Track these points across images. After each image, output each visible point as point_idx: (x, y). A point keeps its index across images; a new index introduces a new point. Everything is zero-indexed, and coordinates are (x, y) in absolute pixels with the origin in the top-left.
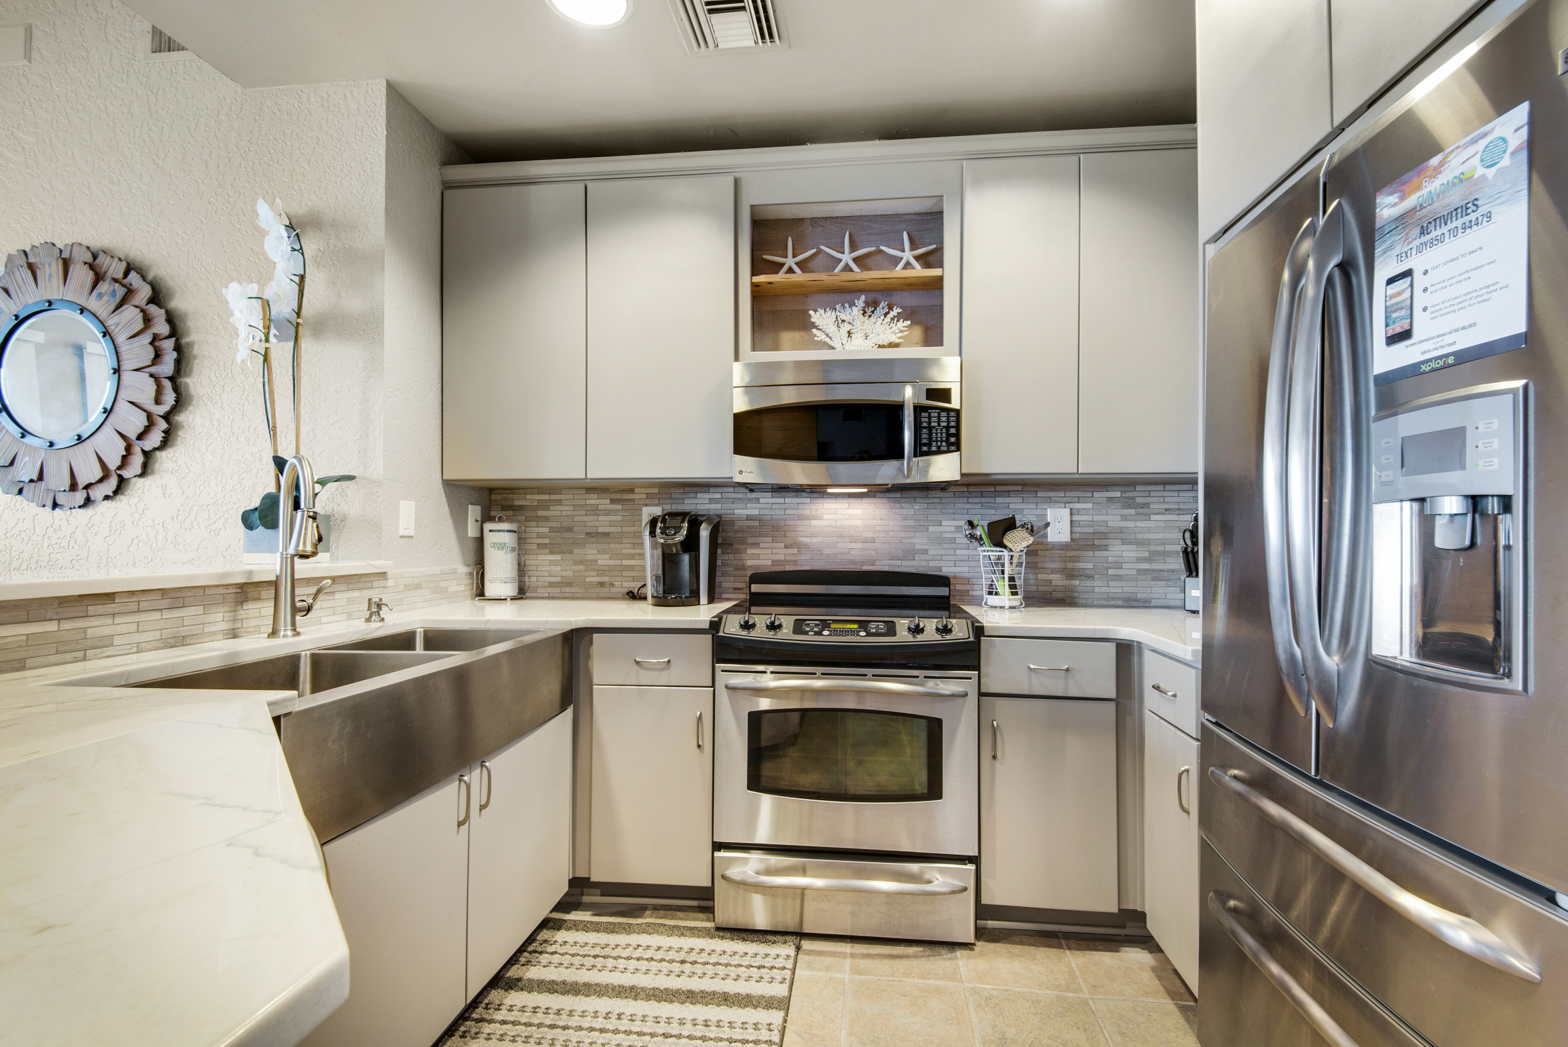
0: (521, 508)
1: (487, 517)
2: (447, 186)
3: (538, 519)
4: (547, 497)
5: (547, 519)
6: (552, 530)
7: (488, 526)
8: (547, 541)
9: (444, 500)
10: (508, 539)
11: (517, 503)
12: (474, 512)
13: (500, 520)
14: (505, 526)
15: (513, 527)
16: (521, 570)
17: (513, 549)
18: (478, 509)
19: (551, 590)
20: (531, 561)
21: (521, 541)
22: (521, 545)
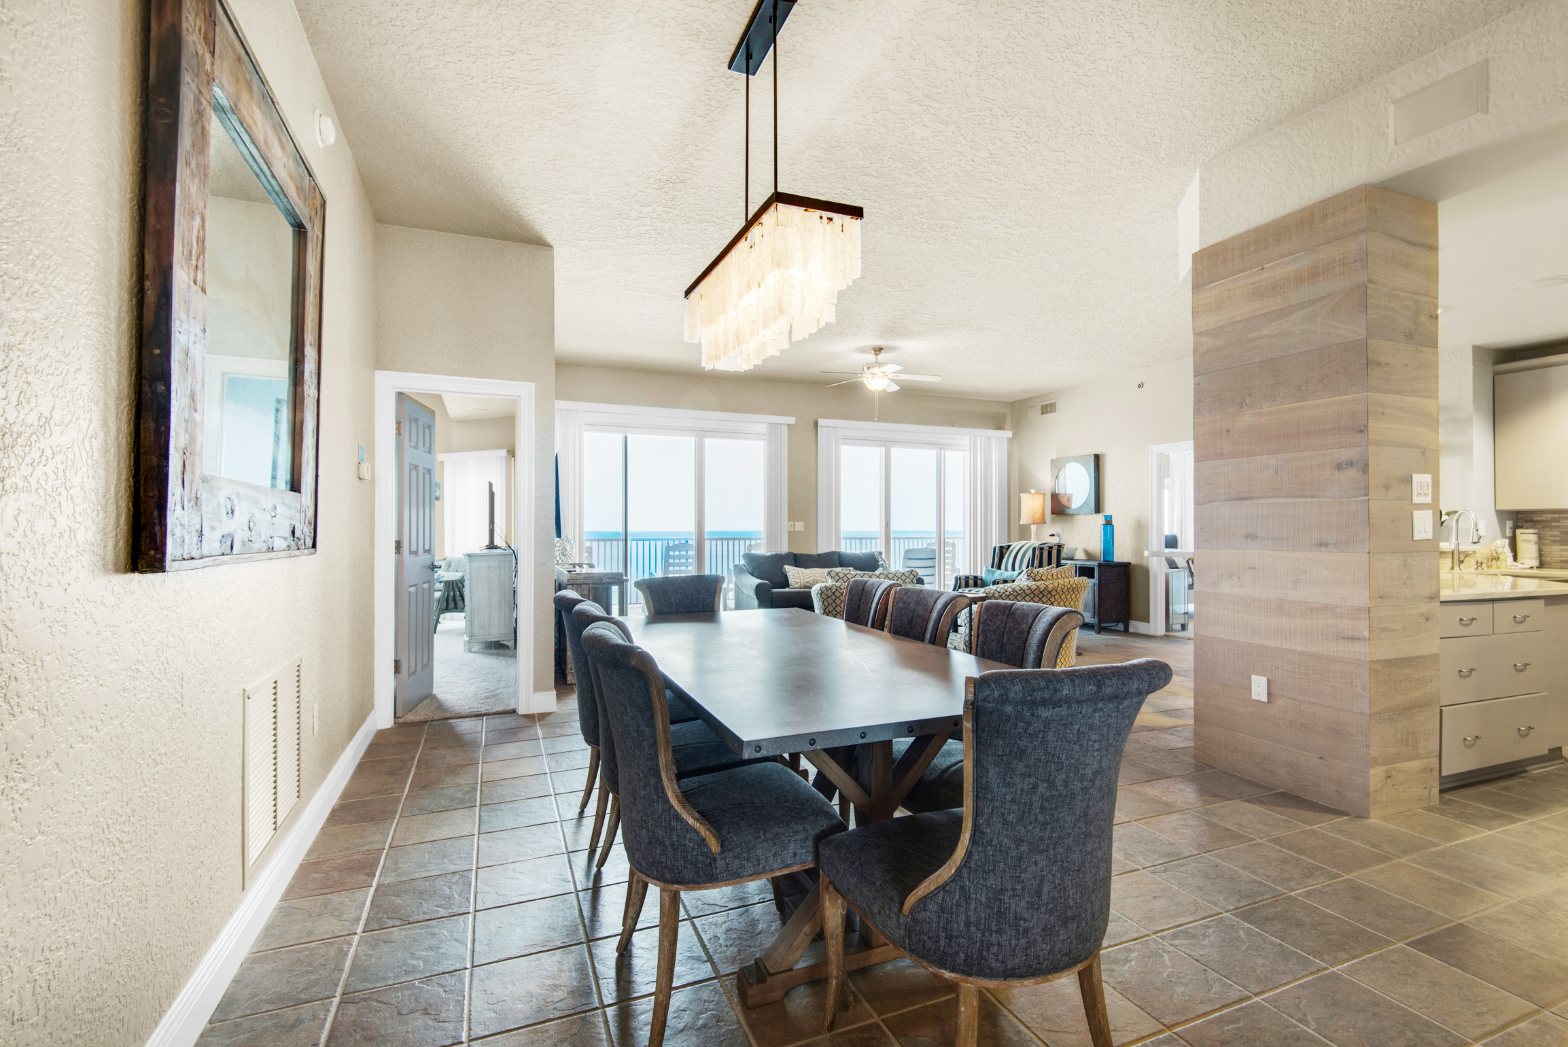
0: (1539, 521)
1: (1516, 527)
2: (1496, 374)
3: (1551, 527)
4: (1558, 516)
5: (1558, 527)
6: (1561, 533)
7: (1518, 531)
8: (1558, 539)
9: (1496, 519)
10: (1534, 538)
11: (1535, 519)
12: (1509, 524)
13: (1527, 528)
14: (1531, 531)
15: (1536, 531)
16: (1541, 554)
17: (1536, 543)
18: (1511, 522)
19: (1561, 564)
20: (1546, 549)
21: (1540, 538)
22: (1541, 541)
